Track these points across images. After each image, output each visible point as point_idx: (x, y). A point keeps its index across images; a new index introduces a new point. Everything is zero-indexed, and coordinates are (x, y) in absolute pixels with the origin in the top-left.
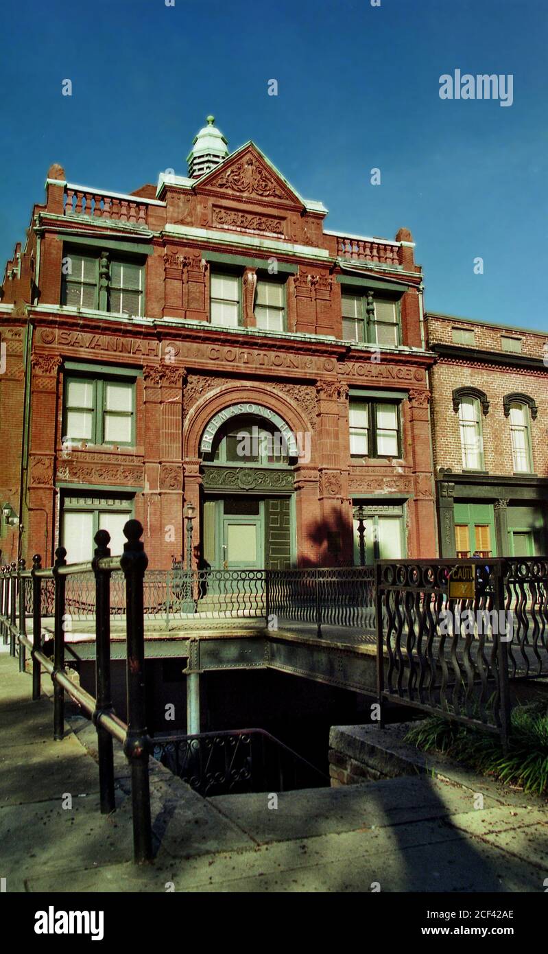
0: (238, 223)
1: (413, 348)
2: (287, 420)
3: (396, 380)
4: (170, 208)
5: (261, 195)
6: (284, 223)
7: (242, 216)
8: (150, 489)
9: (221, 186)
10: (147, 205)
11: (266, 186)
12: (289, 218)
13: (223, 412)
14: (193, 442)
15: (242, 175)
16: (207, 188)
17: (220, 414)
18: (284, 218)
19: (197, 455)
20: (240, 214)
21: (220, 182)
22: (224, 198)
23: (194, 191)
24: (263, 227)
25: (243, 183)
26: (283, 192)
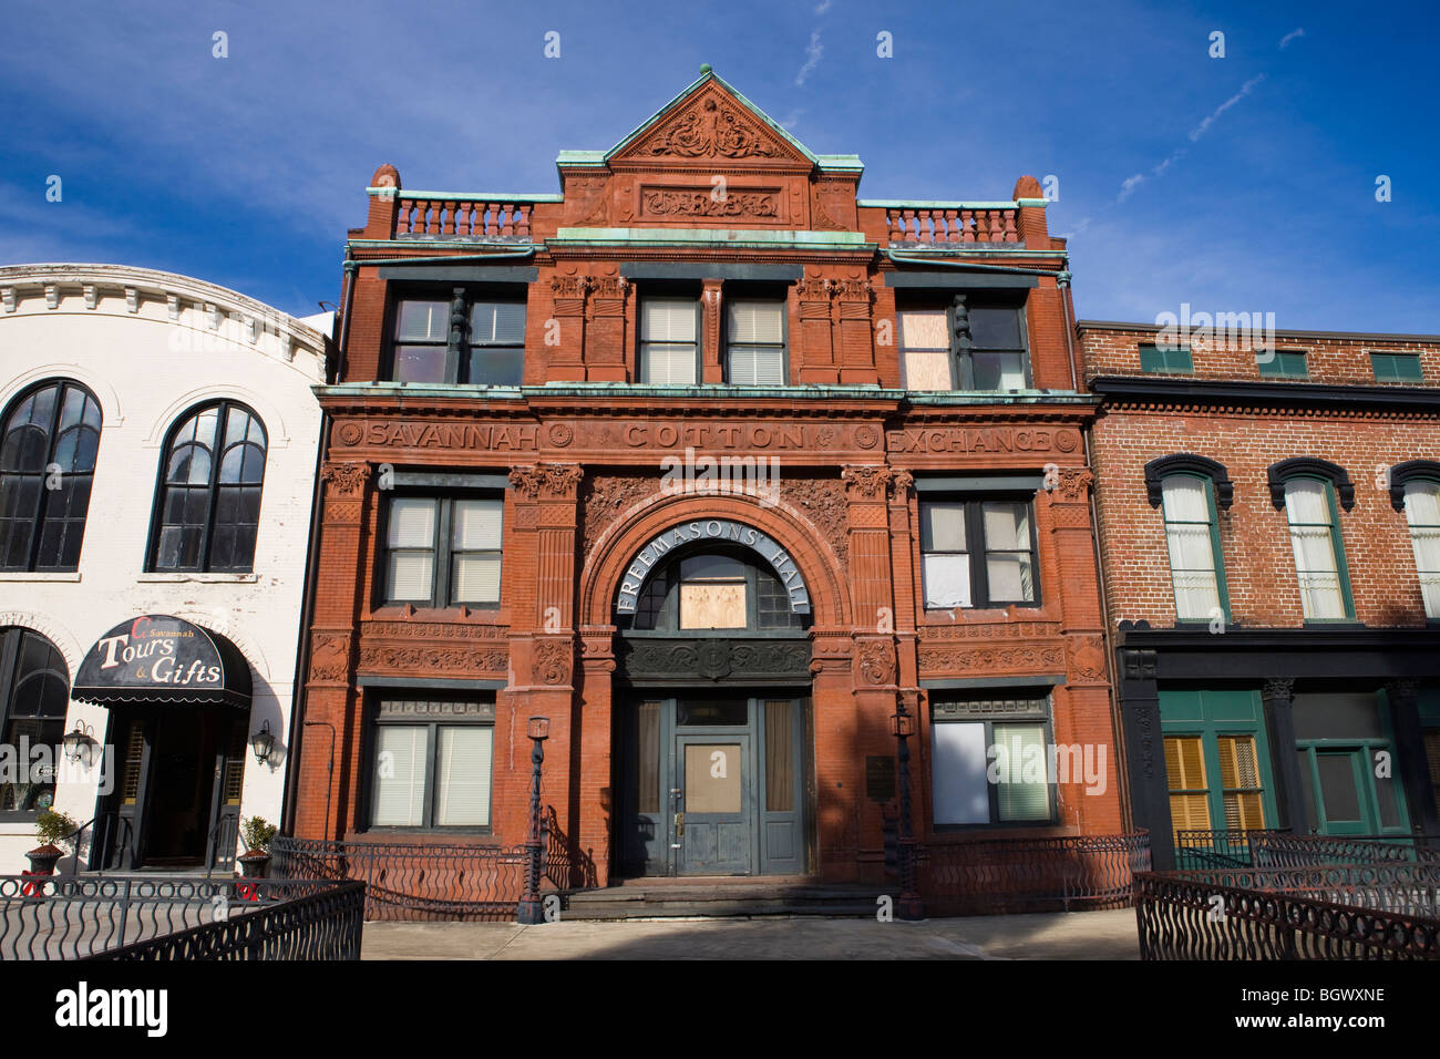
0: (691, 210)
1: (1050, 391)
2: (787, 545)
3: (1015, 455)
4: (570, 203)
5: (732, 156)
6: (777, 198)
7: (698, 197)
8: (516, 684)
9: (658, 152)
10: (531, 204)
11: (741, 140)
12: (786, 187)
13: (660, 539)
14: (601, 595)
15: (695, 129)
16: (630, 159)
17: (653, 544)
18: (777, 190)
19: (608, 620)
20: (694, 194)
21: (655, 147)
22: (662, 171)
23: (610, 168)
24: (737, 209)
25: (698, 142)
26: (774, 146)
